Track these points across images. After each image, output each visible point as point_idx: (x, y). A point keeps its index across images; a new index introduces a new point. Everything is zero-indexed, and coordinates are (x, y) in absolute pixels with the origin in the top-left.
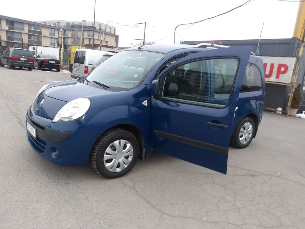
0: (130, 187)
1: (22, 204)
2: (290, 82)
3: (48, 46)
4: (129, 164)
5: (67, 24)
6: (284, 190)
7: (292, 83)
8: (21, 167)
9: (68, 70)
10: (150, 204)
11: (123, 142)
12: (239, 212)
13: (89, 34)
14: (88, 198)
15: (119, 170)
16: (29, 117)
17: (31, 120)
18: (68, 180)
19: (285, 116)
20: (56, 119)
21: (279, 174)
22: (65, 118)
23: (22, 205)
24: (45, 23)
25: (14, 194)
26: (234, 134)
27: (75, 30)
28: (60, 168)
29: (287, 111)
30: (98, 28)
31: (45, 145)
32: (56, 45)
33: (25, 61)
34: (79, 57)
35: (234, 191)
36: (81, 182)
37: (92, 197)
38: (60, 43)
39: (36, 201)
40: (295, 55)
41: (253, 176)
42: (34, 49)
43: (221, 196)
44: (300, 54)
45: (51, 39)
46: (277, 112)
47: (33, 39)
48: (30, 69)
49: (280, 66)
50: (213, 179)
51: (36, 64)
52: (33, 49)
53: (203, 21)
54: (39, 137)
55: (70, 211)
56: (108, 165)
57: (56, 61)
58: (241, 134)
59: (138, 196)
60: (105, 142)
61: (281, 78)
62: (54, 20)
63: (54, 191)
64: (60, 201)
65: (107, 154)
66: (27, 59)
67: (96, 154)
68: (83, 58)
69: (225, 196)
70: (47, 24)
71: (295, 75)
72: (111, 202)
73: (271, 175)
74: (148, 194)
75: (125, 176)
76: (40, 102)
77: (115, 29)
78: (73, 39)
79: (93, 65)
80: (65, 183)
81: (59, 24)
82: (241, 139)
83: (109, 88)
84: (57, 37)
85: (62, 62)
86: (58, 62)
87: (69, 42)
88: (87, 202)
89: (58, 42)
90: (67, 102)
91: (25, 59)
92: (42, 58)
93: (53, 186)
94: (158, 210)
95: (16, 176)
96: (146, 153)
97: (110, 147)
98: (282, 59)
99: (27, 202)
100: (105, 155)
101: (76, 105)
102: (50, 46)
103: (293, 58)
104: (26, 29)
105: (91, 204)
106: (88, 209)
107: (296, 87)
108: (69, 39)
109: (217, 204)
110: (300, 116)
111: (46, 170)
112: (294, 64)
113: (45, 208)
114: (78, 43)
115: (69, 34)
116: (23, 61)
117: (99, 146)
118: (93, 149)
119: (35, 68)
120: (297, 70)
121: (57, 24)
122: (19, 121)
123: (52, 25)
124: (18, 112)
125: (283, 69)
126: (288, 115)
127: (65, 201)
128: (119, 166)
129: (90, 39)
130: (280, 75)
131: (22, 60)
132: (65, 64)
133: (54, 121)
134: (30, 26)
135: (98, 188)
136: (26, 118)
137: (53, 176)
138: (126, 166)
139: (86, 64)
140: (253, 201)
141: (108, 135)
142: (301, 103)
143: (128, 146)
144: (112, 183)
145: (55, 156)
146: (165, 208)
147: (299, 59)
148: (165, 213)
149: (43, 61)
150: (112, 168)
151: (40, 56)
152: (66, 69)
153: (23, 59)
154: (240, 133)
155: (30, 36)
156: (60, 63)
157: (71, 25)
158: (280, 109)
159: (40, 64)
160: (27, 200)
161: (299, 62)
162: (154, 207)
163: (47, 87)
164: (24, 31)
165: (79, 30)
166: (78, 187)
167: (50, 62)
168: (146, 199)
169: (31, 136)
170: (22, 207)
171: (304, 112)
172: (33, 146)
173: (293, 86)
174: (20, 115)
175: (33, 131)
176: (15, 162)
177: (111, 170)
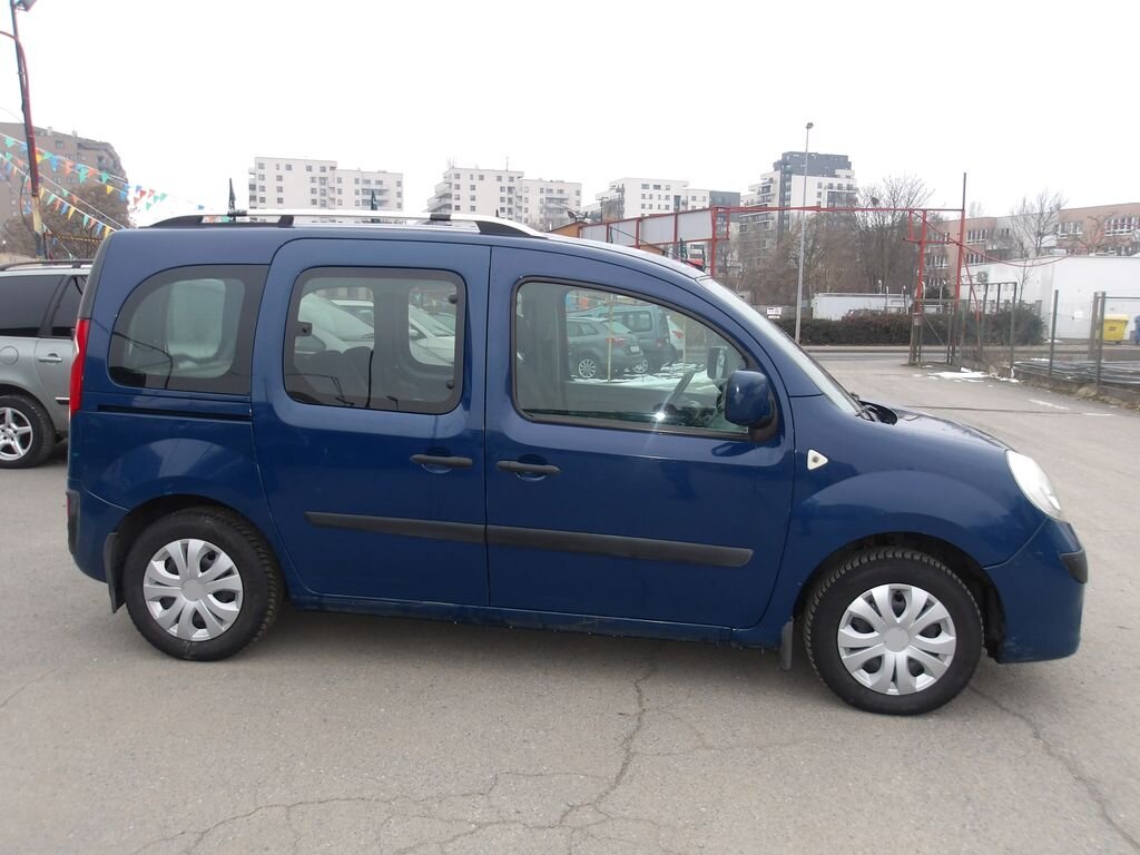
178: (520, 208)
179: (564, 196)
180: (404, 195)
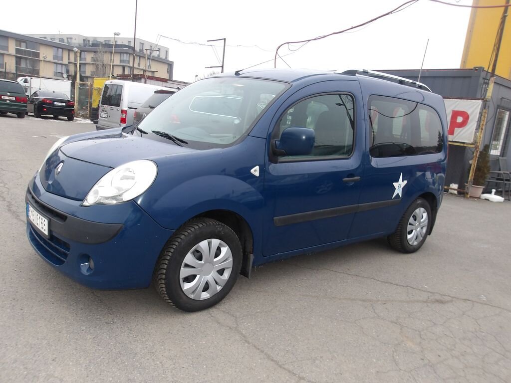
0: (230, 328)
1: (25, 366)
2: (472, 141)
3: (52, 77)
4: (223, 284)
5: (84, 40)
6: (501, 327)
7: (475, 143)
8: (17, 292)
9: (87, 118)
10: (272, 360)
11: (216, 242)
12: (435, 372)
13: (122, 59)
14: (154, 351)
15: (205, 296)
16: (33, 197)
17: (37, 202)
18: (110, 316)
19: (464, 197)
20: (90, 200)
21: (483, 298)
22: (107, 198)
23: (26, 368)
24: (45, 38)
25: (8, 347)
26: (399, 228)
27: (98, 50)
28: (93, 293)
29: (466, 189)
30: (137, 49)
31: (68, 249)
32: (65, 76)
33: (10, 100)
34: (109, 95)
35: (416, 331)
36: (137, 320)
37: (160, 350)
38: (72, 73)
39: (53, 360)
40: (480, 97)
41: (441, 302)
42: (26, 81)
43: (397, 342)
44: (489, 94)
45: (57, 66)
46: (450, 191)
47: (23, 65)
48: (21, 115)
49: (456, 114)
50: (374, 310)
51: (30, 107)
52: (24, 82)
53: (325, 37)
54: (54, 234)
55: (122, 379)
56: (186, 286)
57: (66, 102)
58: (409, 228)
59: (247, 344)
60: (183, 244)
61: (457, 133)
62: (61, 34)
63: (86, 339)
64: (99, 360)
65: (187, 266)
66: (14, 99)
67: (166, 266)
68: (117, 97)
69: (403, 341)
70: (49, 40)
71: (480, 130)
72: (198, 358)
73: (472, 301)
74: (265, 340)
75: (218, 306)
76: (55, 168)
77: (167, 51)
78: (95, 66)
79: (136, 109)
80: (106, 323)
81: (69, 40)
82: (409, 236)
83: (187, 143)
84: (67, 63)
85: (77, 104)
86: (71, 104)
87: (87, 71)
88: (153, 360)
89: (68, 72)
90: (110, 167)
91: (11, 98)
92: (41, 98)
93: (84, 328)
94: (289, 371)
95: (9, 310)
96: (253, 263)
97: (191, 253)
98: (458, 103)
99: (35, 362)
100: (182, 269)
101: (128, 174)
102: (54, 77)
103: (477, 101)
104: (12, 48)
105: (161, 363)
106: (156, 373)
107: (481, 150)
108: (87, 66)
109: (393, 357)
110: (487, 198)
111: (66, 298)
112: (478, 110)
113: (72, 375)
114: (104, 74)
115: (89, 58)
116: (8, 101)
117: (172, 250)
118: (161, 257)
119: (29, 114)
120: (484, 121)
121: (66, 40)
122: (7, 206)
123: (57, 41)
124: (4, 190)
125: (460, 119)
126: (469, 196)
127: (109, 359)
128: (206, 288)
129: (124, 67)
130: (456, 129)
131: (6, 100)
132: (82, 109)
133: (85, 203)
134: (18, 43)
135: (170, 330)
136: (27, 199)
137: (82, 309)
138: (219, 288)
139: (124, 106)
140: (453, 350)
141: (189, 231)
142: (489, 176)
143: (225, 250)
144: (194, 321)
145: (87, 271)
146: (302, 368)
147: (488, 103)
148: (303, 379)
149: (43, 102)
150: (193, 292)
151: (38, 93)
152: (85, 117)
153: (7, 98)
154: (408, 226)
155: (18, 60)
156: (73, 106)
157: (91, 43)
158: (455, 186)
159: (38, 107)
160: (35, 359)
161: (487, 107)
162: (281, 367)
163: (65, 141)
164: (8, 51)
165: (106, 52)
166: (131, 330)
167: (56, 103)
168: (262, 352)
169: (36, 233)
170: (25, 372)
171: (494, 191)
172: (41, 252)
173: (476, 148)
174: (8, 194)
175: (42, 224)
176: (5, 283)
177: (192, 296)
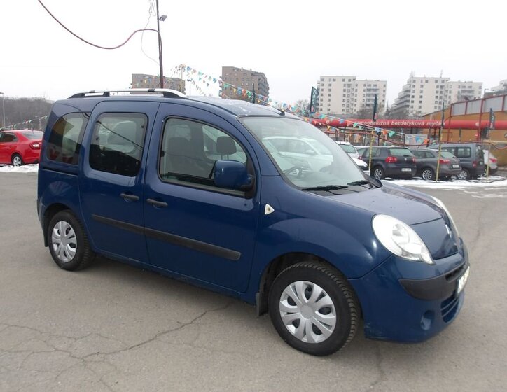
178: (446, 96)
179: (472, 89)
180: (387, 91)
